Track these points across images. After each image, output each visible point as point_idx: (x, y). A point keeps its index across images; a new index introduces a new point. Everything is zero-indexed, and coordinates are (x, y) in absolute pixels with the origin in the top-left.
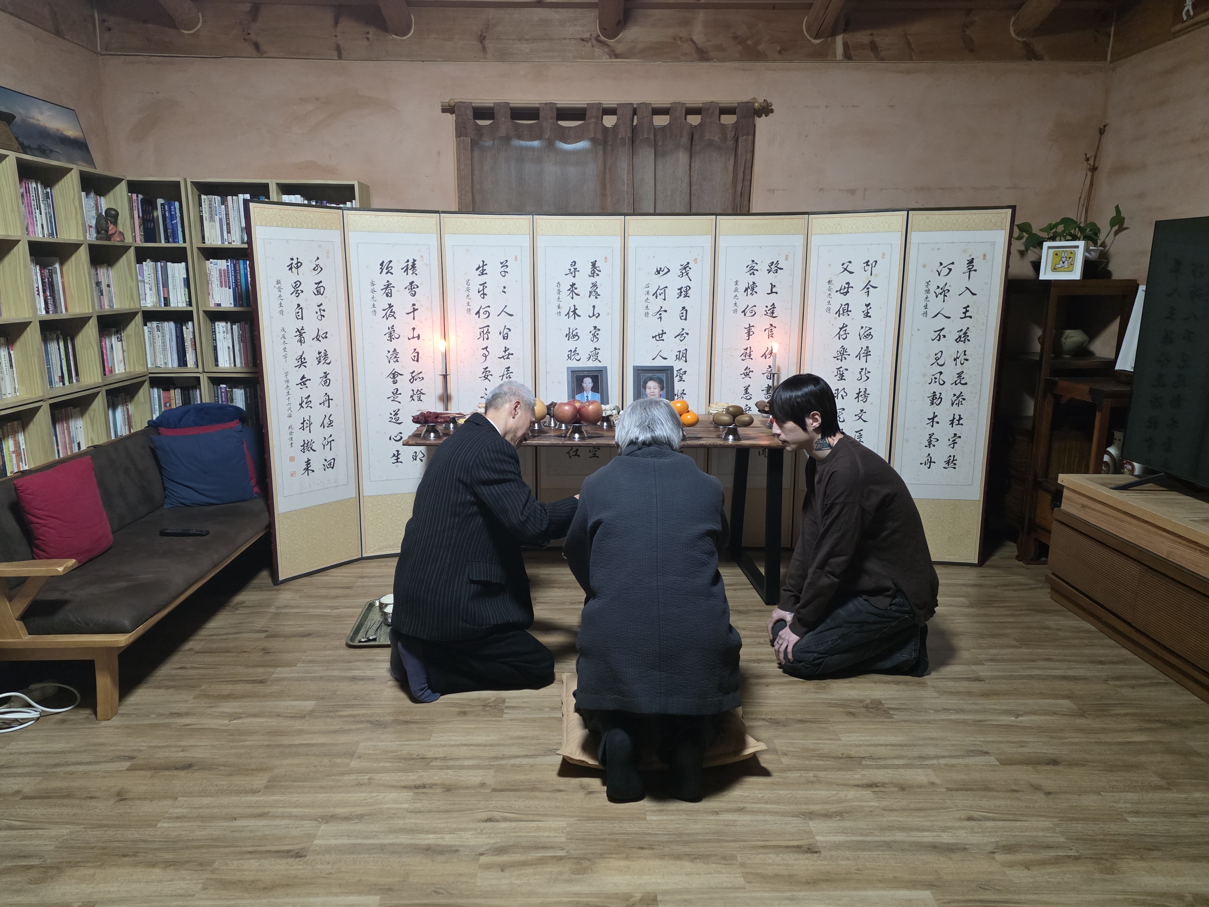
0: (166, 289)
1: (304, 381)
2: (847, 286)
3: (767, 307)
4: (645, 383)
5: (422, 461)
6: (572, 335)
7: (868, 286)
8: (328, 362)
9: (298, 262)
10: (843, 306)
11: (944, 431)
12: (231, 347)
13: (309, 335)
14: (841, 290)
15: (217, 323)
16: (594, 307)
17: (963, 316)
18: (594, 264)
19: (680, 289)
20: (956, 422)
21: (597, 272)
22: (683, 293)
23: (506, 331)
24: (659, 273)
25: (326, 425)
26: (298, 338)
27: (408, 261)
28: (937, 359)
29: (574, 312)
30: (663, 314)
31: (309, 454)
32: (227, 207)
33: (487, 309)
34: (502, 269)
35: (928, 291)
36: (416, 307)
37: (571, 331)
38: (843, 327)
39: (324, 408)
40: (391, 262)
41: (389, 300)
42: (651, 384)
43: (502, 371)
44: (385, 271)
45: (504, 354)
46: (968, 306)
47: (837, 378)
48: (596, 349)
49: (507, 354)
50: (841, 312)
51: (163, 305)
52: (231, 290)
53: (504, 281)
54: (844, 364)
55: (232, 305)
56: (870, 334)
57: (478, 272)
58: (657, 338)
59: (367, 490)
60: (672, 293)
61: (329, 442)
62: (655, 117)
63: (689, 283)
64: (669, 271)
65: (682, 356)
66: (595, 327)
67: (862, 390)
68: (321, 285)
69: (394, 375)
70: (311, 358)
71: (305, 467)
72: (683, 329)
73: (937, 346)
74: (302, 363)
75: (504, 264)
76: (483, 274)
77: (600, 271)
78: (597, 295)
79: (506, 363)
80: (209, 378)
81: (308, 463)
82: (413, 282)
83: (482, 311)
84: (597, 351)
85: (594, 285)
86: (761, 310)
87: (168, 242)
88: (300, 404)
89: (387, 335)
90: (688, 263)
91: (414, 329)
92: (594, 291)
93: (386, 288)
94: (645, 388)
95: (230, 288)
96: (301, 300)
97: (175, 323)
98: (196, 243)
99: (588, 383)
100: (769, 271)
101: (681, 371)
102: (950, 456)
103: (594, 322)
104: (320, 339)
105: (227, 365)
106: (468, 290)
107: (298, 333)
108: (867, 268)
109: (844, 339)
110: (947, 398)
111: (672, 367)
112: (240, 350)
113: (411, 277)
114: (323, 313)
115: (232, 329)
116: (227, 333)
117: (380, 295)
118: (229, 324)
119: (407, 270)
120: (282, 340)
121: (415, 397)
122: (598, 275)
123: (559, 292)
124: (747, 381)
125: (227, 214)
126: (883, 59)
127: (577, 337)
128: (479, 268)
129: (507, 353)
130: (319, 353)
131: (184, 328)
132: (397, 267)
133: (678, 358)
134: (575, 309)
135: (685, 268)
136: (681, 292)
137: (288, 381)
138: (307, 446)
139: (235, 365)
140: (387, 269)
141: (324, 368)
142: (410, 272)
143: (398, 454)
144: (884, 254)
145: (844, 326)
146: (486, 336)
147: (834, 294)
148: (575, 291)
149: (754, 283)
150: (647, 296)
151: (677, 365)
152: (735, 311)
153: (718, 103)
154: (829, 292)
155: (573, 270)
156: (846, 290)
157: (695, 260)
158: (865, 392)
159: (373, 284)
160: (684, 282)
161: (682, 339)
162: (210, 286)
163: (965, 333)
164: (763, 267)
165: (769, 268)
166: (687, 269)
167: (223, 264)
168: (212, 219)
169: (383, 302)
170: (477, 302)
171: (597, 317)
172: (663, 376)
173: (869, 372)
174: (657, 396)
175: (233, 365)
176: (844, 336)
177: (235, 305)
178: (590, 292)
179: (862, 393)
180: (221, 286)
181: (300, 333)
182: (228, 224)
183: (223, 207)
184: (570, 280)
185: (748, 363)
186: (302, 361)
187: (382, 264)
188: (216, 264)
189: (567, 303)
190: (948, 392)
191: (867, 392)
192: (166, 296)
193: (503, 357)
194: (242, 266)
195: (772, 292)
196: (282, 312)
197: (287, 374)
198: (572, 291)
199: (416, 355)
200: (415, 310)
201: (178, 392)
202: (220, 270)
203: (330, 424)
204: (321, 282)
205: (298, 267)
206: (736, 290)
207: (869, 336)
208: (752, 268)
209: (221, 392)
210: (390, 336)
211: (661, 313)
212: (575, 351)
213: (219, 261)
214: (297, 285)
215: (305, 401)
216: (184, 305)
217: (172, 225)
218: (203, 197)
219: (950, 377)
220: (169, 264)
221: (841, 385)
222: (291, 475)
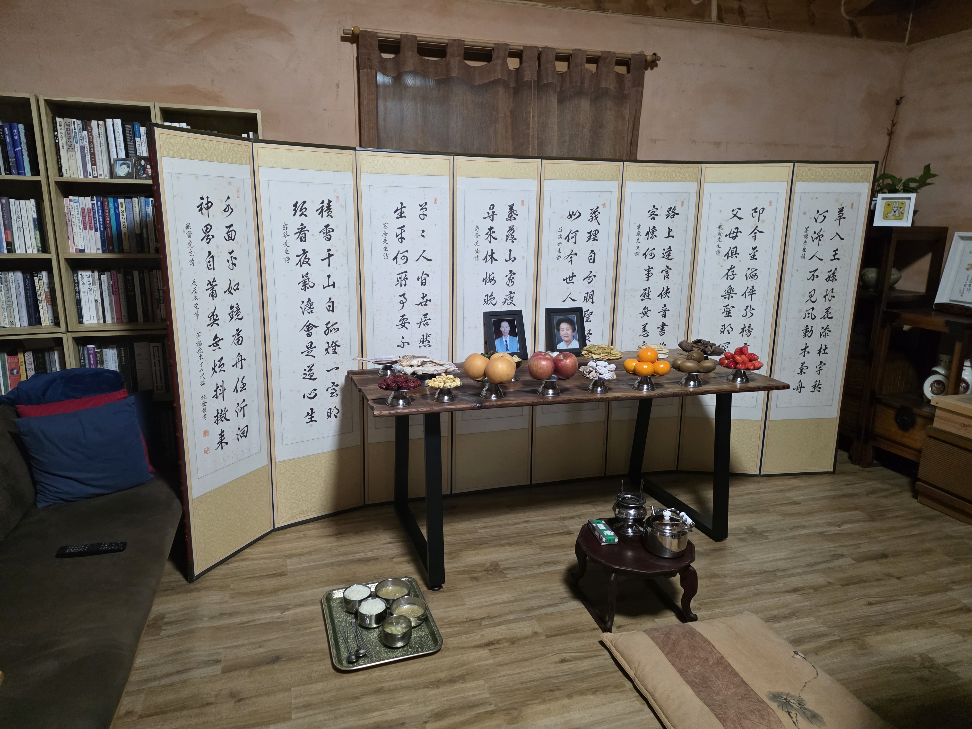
0: (9, 232)
1: (216, 341)
2: (736, 231)
3: (664, 250)
4: (559, 324)
5: (336, 417)
6: (489, 280)
7: (756, 231)
8: (240, 317)
9: (209, 202)
10: (732, 249)
11: (812, 360)
12: (99, 300)
13: (220, 289)
14: (730, 234)
15: (79, 273)
16: (510, 251)
17: (833, 258)
18: (511, 208)
19: (590, 233)
20: (822, 351)
21: (514, 215)
22: (593, 237)
23: (424, 276)
24: (571, 217)
25: (239, 389)
26: (209, 292)
27: (323, 202)
28: (811, 297)
29: (492, 256)
30: (574, 257)
31: (223, 425)
32: (90, 134)
33: (405, 254)
34: (421, 212)
35: (806, 236)
36: (331, 253)
37: (488, 276)
38: (731, 269)
39: (237, 370)
40: (305, 202)
41: (303, 245)
42: (564, 326)
43: (420, 318)
44: (299, 213)
45: (421, 300)
46: (837, 250)
47: (724, 315)
48: (511, 293)
49: (425, 301)
50: (730, 254)
51: (6, 252)
52: (98, 233)
53: (423, 225)
54: (731, 302)
55: (100, 251)
56: (756, 275)
57: (396, 215)
58: (568, 280)
59: (280, 455)
60: (583, 236)
61: (242, 408)
62: (558, 63)
63: (597, 227)
64: (580, 215)
65: (590, 297)
67: (747, 325)
68: (232, 228)
69: (309, 328)
70: (223, 314)
71: (219, 440)
72: (591, 272)
73: (812, 285)
74: (215, 320)
75: (423, 207)
76: (401, 217)
77: (517, 215)
78: (514, 239)
79: (424, 310)
80: (75, 339)
81: (222, 435)
82: (328, 225)
83: (399, 256)
84: (512, 295)
85: (511, 229)
86: (659, 253)
87: (11, 174)
88: (213, 369)
89: (301, 284)
90: (598, 208)
91: (329, 276)
92: (511, 235)
93: (300, 232)
94: (558, 330)
95: (96, 230)
96: (211, 247)
97: (23, 273)
98: (54, 177)
99: (505, 327)
101: (589, 312)
102: (817, 381)
103: (510, 266)
104: (232, 291)
105: (95, 321)
106: (386, 233)
107: (210, 286)
108: (755, 214)
109: (731, 279)
110: (817, 330)
111: (581, 309)
112: (111, 304)
113: (326, 220)
114: (234, 261)
115: (100, 279)
116: (94, 284)
117: (293, 239)
118: (96, 273)
119: (322, 211)
120: (193, 295)
121: (330, 350)
122: (515, 219)
123: (477, 236)
124: (645, 320)
125: (91, 142)
126: (747, 25)
127: (493, 282)
128: (397, 210)
129: (425, 299)
130: (232, 308)
131: (36, 279)
132: (312, 208)
133: (586, 299)
134: (493, 253)
135: (594, 213)
136: (590, 236)
137: (200, 343)
138: (221, 416)
139: (105, 321)
140: (300, 211)
141: (237, 324)
142: (325, 214)
143: (313, 413)
144: (771, 202)
145: (733, 267)
146: (403, 282)
147: (724, 238)
148: (493, 235)
149: (654, 227)
150: (560, 240)
151: (586, 306)
152: (637, 254)
153: (615, 53)
154: (719, 236)
155: (491, 213)
156: (735, 234)
157: (604, 205)
158: (749, 327)
159: (285, 227)
160: (593, 226)
161: (589, 281)
162: (70, 228)
163: (834, 273)
164: (662, 212)
165: (667, 213)
166: (597, 213)
167: (86, 202)
168: (70, 147)
169: (297, 247)
170: (395, 247)
171: (513, 261)
172: (574, 317)
173: (753, 309)
174: (570, 337)
175: (102, 321)
176: (732, 277)
177: (104, 251)
178: (507, 236)
179: (747, 328)
180: (85, 228)
181: (212, 285)
182: (93, 155)
183: (85, 133)
184: (488, 223)
185: (646, 303)
186: (214, 319)
187: (295, 205)
188: (78, 202)
189: (485, 247)
190: (817, 325)
191: (751, 327)
192: (10, 240)
193: (421, 303)
194: (111, 205)
195: (669, 236)
196: (192, 262)
197: (198, 334)
198: (490, 235)
199: (331, 304)
200: (330, 256)
201: (29, 356)
202: (83, 210)
203: (243, 388)
204: (232, 225)
205: (208, 208)
206: (639, 234)
207: (754, 276)
208: (653, 213)
209: (89, 354)
210: (305, 285)
211: (572, 256)
212: (492, 295)
213: (81, 199)
214: (208, 228)
215: (218, 364)
216: (35, 251)
217: (15, 152)
218: (58, 120)
219: (820, 311)
220: (12, 201)
221: (727, 321)
222: (206, 452)
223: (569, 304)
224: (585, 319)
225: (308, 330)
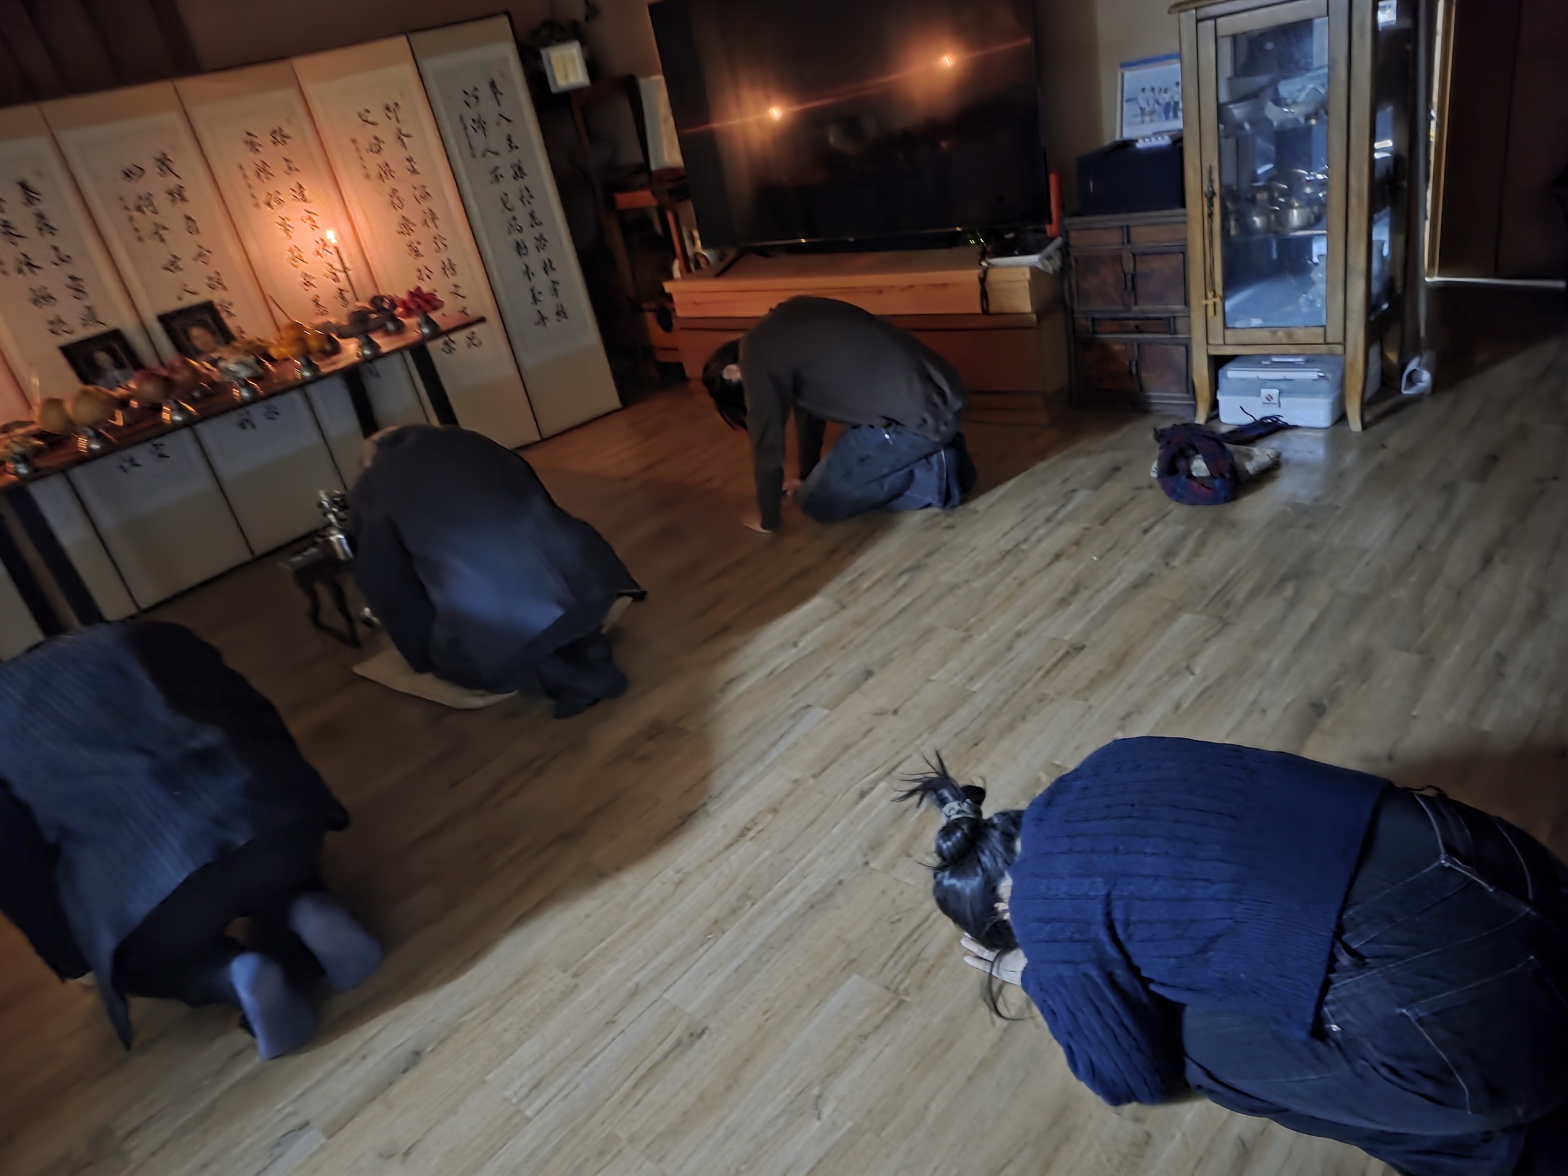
2: (376, 142)
4: (187, 332)
7: (401, 136)
10: (383, 168)
11: (542, 282)
14: (371, 148)
16: (55, 248)
17: (509, 148)
18: (23, 185)
19: (170, 193)
20: (548, 268)
21: (34, 196)
22: (177, 197)
24: (130, 177)
28: (505, 204)
29: (28, 263)
30: (164, 232)
35: (465, 128)
37: (38, 294)
38: (393, 194)
46: (510, 136)
47: (413, 256)
48: (88, 308)
50: (383, 175)
54: (413, 238)
56: (427, 194)
58: (171, 268)
60: (161, 200)
63: (177, 182)
64: (143, 170)
65: (215, 283)
66: (72, 278)
67: (446, 262)
72: (200, 247)
73: (500, 189)
77: (38, 193)
78: (52, 230)
84: (92, 310)
85: (40, 216)
90: (164, 154)
92: (44, 225)
94: (188, 339)
99: (102, 358)
100: (275, 143)
101: (224, 303)
102: (558, 306)
103: (67, 269)
108: (389, 114)
109: (401, 208)
110: (531, 244)
111: (210, 302)
122: (38, 200)
127: (51, 300)
133: (211, 287)
134: (28, 259)
135: (162, 162)
136: (173, 197)
144: (401, 93)
145: (394, 191)
147: (365, 155)
148: (13, 232)
149: (263, 163)
150: (128, 213)
151: (216, 297)
154: (359, 154)
156: (377, 147)
157: (172, 148)
158: (450, 263)
160: (171, 182)
161: (204, 260)
163: (519, 167)
164: (265, 139)
165: (272, 139)
166: (166, 162)
171: (67, 262)
173: (444, 239)
176: (399, 204)
178: (39, 228)
179: (448, 265)
189: (9, 253)
190: (528, 237)
195: (291, 170)
198: (9, 233)
208: (252, 144)
212: (58, 320)
221: (420, 263)
223: (189, 300)
224: (223, 314)
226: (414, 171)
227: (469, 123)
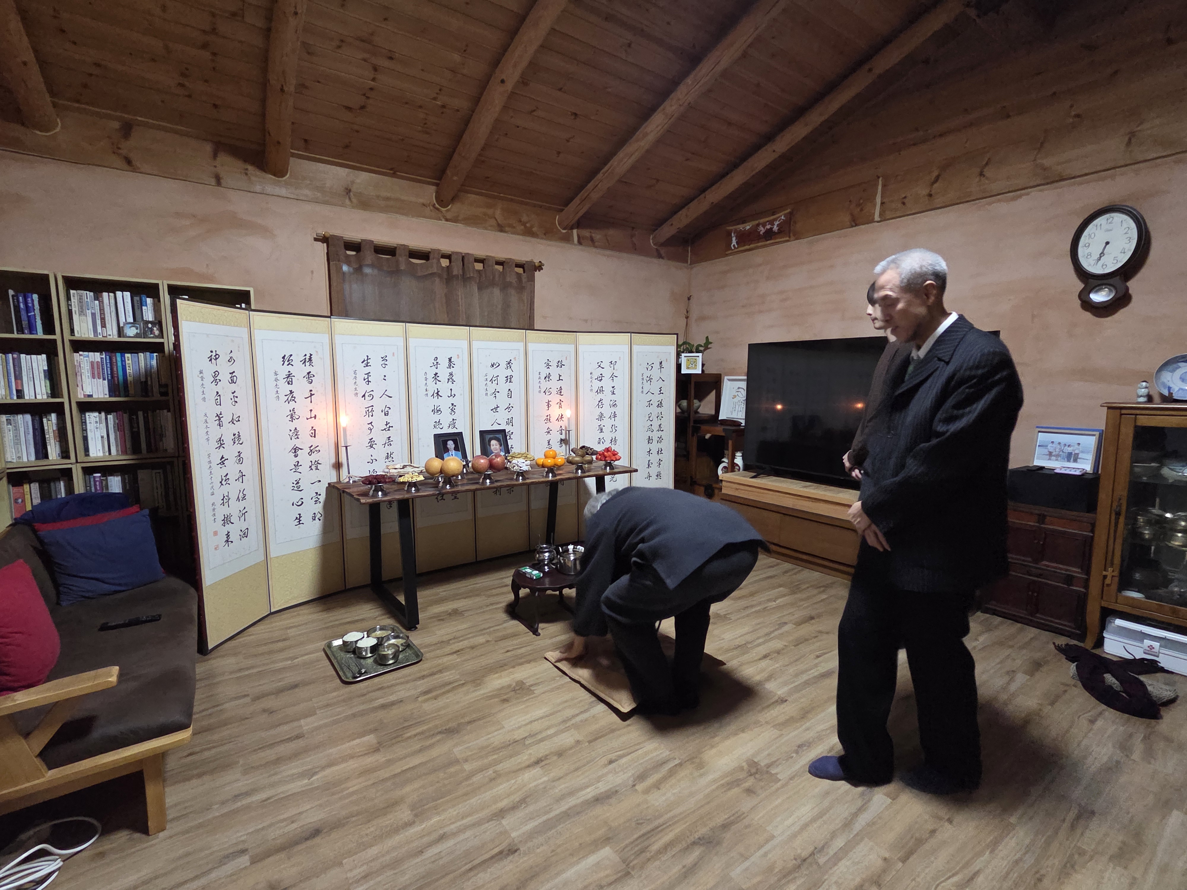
0: (19, 381)
1: (223, 461)
2: (601, 376)
3: (557, 389)
4: (490, 441)
5: (320, 520)
6: (437, 411)
7: (613, 376)
8: (240, 442)
9: (217, 354)
10: (600, 388)
11: (655, 458)
12: (105, 436)
13: (225, 420)
14: (598, 378)
15: (87, 414)
16: (451, 390)
17: (660, 392)
18: (450, 359)
19: (506, 377)
20: (660, 452)
21: (452, 365)
22: (509, 380)
23: (387, 409)
24: (493, 366)
25: (241, 499)
26: (217, 422)
27: (306, 355)
28: (649, 417)
29: (437, 393)
30: (497, 394)
31: (229, 527)
32: (101, 303)
33: (371, 393)
34: (383, 362)
35: (643, 379)
36: (312, 393)
37: (435, 408)
39: (239, 483)
40: (291, 355)
41: (290, 387)
42: (493, 442)
43: (385, 440)
44: (286, 363)
45: (385, 427)
46: (661, 387)
47: (599, 431)
49: (388, 427)
50: (599, 391)
51: (15, 398)
52: (106, 382)
53: (384, 371)
54: (602, 423)
55: (108, 396)
56: (616, 404)
57: (363, 364)
58: (494, 410)
59: (274, 553)
60: (502, 380)
61: (243, 514)
62: (476, 264)
63: (512, 373)
64: (499, 365)
65: (510, 422)
66: (453, 404)
67: (614, 437)
68: (234, 374)
69: (295, 450)
70: (228, 440)
71: (226, 539)
72: (510, 404)
73: (649, 410)
74: (221, 444)
75: (384, 359)
76: (367, 366)
77: (454, 365)
78: (453, 381)
79: (387, 434)
80: (83, 468)
81: (228, 535)
82: (310, 372)
83: (367, 395)
84: (454, 421)
85: (451, 374)
86: (554, 391)
87: (23, 333)
88: (221, 482)
89: (289, 417)
90: (511, 360)
91: (311, 410)
92: (451, 378)
93: (288, 377)
94: (490, 445)
95: (104, 379)
96: (219, 388)
97: (32, 416)
98: (67, 336)
99: (451, 444)
100: (558, 366)
101: (510, 432)
102: (659, 472)
103: (452, 400)
104: (235, 422)
105: (101, 454)
106: (355, 378)
107: (217, 418)
108: (611, 365)
109: (601, 408)
110: (655, 439)
111: (505, 430)
112: (116, 439)
113: (308, 368)
114: (236, 399)
115: (106, 419)
116: (101, 423)
117: (282, 383)
118: (103, 414)
119: (305, 362)
120: (205, 425)
121: (313, 467)
122: (453, 367)
123: (426, 379)
124: (549, 437)
125: (102, 310)
126: (596, 247)
127: (440, 412)
128: (364, 361)
130: (234, 435)
131: (45, 420)
132: (297, 360)
133: (507, 424)
134: (438, 392)
135: (509, 364)
136: (507, 379)
137: (210, 462)
138: (227, 520)
139: (110, 453)
140: (288, 361)
141: (238, 448)
142: (307, 364)
143: (300, 517)
144: (619, 358)
145: (601, 400)
146: (371, 414)
147: (594, 381)
148: (438, 378)
149: (549, 374)
150: (486, 382)
151: (508, 428)
152: (540, 392)
153: (514, 260)
154: (591, 380)
155: (435, 363)
156: (601, 378)
157: (515, 358)
159: (276, 374)
160: (509, 372)
161: (509, 411)
162: (79, 378)
163: (661, 402)
164: (554, 364)
165: (557, 364)
167: (96, 357)
168: (82, 312)
169: (285, 389)
170: (363, 388)
171: (453, 397)
172: (500, 436)
173: (617, 427)
174: (499, 450)
175: (107, 454)
176: (601, 406)
177: (110, 396)
178: (448, 379)
180: (94, 377)
181: (219, 417)
182: (103, 320)
183: (97, 302)
184: (434, 370)
185: (549, 425)
186: (221, 443)
187: (284, 358)
188: (88, 356)
189: (432, 387)
190: (655, 435)
191: (616, 439)
192: (20, 388)
193: (385, 429)
194: (119, 359)
195: (559, 380)
196: (204, 399)
197: (209, 455)
198: (436, 378)
199: (313, 432)
200: (312, 395)
201: (35, 486)
202: (92, 363)
203: (244, 498)
204: (234, 372)
205: (216, 359)
206: (540, 378)
208: (548, 364)
209: (95, 482)
210: (292, 418)
211: (495, 393)
212: (439, 422)
213: (91, 354)
214: (216, 374)
215: (224, 478)
216: (45, 397)
217: (29, 317)
218: (72, 292)
219: (655, 427)
220: (23, 356)
221: (601, 435)
222: (216, 549)
223: (496, 427)
224: (508, 437)
225: (295, 452)
226: (613, 393)
227: (645, 377)
